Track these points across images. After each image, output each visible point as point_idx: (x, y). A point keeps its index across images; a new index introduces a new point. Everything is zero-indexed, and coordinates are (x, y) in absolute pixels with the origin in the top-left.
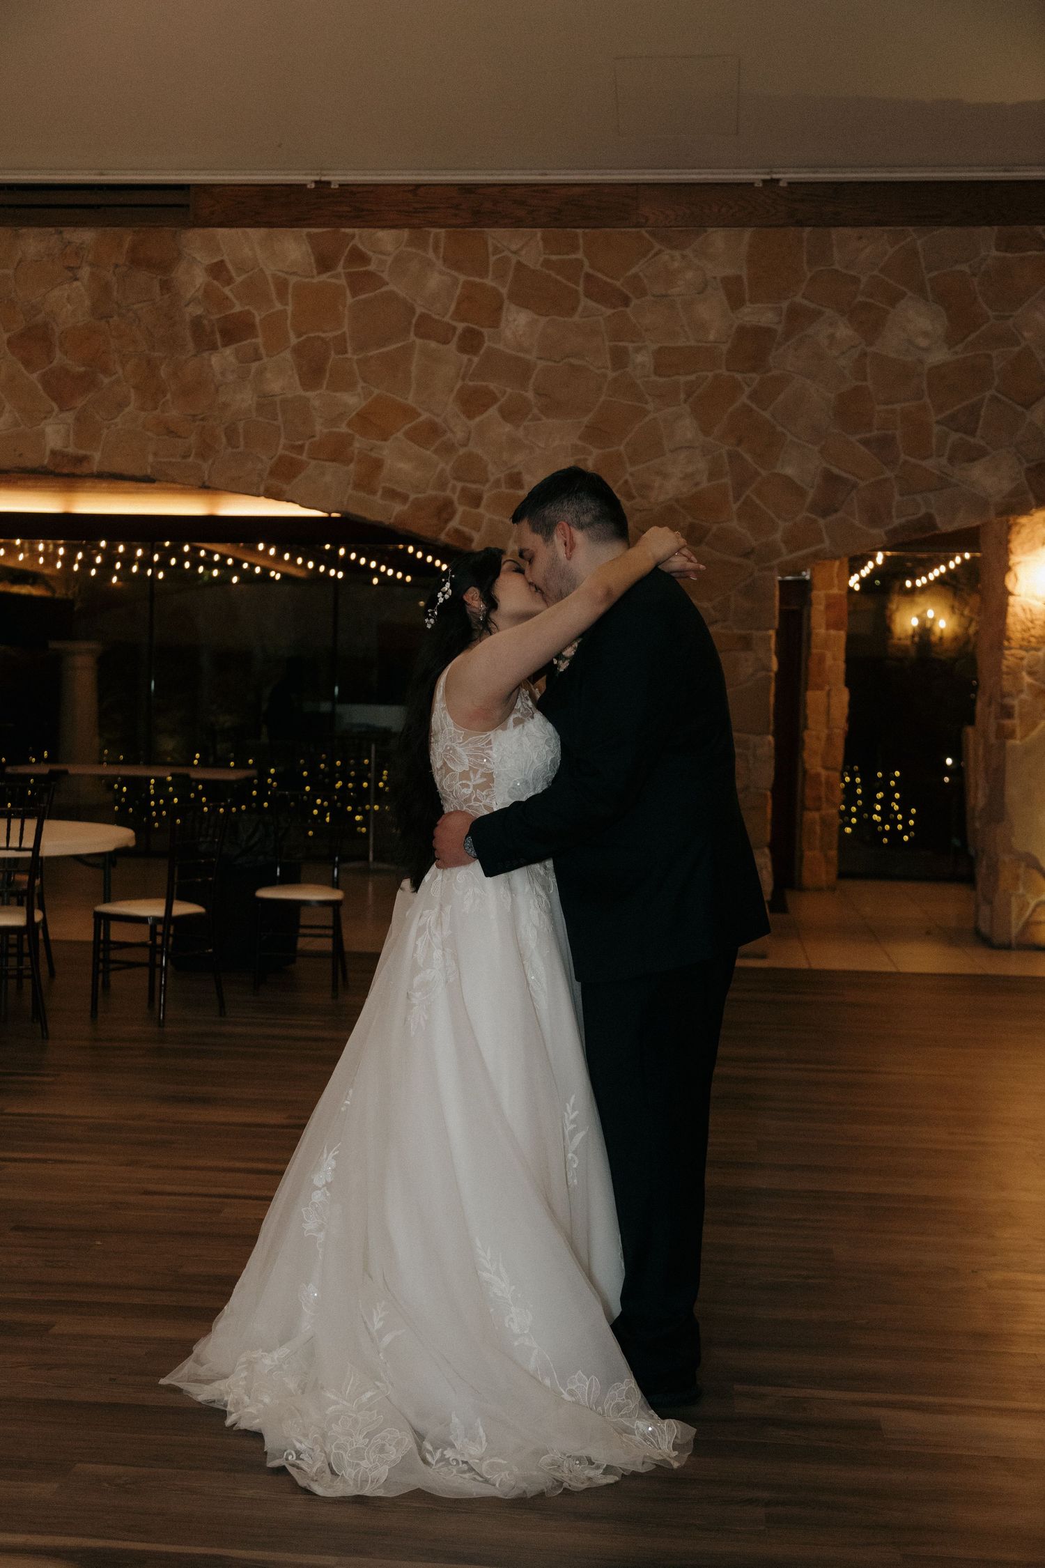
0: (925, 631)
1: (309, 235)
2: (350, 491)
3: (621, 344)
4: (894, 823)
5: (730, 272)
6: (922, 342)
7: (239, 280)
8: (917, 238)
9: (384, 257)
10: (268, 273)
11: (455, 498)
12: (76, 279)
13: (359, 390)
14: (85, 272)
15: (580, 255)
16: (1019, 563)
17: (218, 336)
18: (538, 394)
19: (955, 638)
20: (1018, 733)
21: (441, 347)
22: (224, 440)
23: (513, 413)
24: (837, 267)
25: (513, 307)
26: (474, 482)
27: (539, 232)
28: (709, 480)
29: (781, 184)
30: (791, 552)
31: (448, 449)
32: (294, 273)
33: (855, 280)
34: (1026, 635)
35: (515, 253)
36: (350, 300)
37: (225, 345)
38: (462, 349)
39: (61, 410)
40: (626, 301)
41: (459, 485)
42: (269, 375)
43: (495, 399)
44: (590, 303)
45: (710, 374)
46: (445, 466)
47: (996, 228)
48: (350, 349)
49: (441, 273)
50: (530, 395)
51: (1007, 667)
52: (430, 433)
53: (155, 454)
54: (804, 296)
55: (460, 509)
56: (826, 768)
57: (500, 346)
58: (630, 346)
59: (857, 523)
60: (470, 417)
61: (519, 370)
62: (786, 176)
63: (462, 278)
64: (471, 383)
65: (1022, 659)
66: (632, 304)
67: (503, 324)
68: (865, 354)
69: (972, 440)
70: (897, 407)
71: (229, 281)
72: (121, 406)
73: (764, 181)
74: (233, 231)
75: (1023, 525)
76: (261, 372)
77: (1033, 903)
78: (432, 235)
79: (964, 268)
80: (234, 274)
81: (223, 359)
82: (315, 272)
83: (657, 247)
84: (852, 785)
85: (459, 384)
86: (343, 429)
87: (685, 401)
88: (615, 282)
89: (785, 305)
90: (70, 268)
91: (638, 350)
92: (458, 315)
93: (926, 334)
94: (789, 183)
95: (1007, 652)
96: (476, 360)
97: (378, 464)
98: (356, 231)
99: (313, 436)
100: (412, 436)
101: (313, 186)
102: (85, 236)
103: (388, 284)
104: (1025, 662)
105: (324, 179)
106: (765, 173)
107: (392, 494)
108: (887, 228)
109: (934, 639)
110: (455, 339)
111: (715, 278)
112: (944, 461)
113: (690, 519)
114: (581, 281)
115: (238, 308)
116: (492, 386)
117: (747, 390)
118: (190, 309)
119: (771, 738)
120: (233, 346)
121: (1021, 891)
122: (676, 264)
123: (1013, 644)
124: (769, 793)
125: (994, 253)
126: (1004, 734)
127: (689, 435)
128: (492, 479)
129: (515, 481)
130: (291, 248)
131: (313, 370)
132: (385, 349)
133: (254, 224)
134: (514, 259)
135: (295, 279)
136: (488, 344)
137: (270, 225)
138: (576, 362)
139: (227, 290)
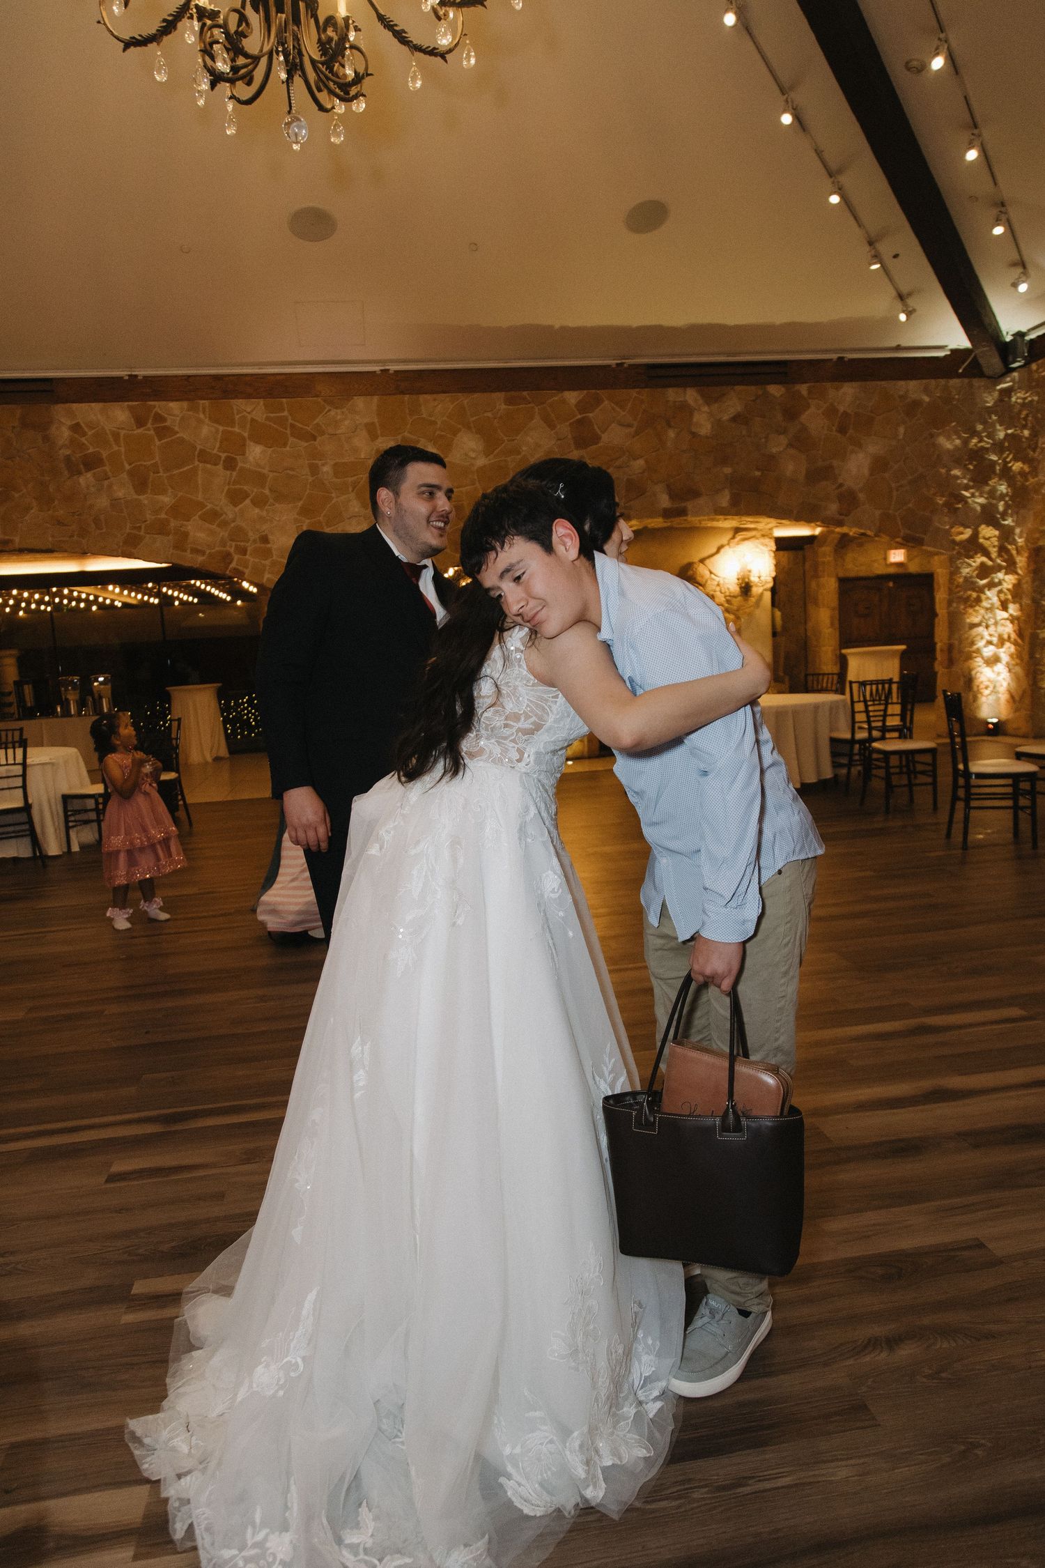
1: (128, 406)
2: (171, 551)
3: (314, 462)
5: (366, 420)
6: (473, 455)
7: (90, 433)
8: (466, 400)
9: (174, 418)
10: (106, 428)
11: (232, 550)
13: (170, 494)
17: (82, 466)
18: (271, 490)
21: (214, 467)
22: (93, 525)
23: (259, 502)
24: (424, 416)
25: (252, 443)
26: (241, 541)
27: (261, 402)
29: (391, 372)
31: (224, 524)
32: (122, 428)
33: (434, 423)
35: (249, 413)
36: (158, 443)
37: (86, 472)
38: (226, 468)
40: (314, 438)
41: (234, 544)
42: (115, 488)
43: (247, 496)
44: (295, 440)
46: (224, 534)
47: (503, 393)
48: (161, 471)
49: (208, 425)
50: (267, 492)
52: (213, 516)
53: (53, 536)
54: (409, 432)
55: (236, 557)
57: (247, 466)
58: (319, 463)
60: (235, 506)
61: (260, 479)
62: (393, 368)
63: (221, 428)
64: (233, 487)
66: (318, 440)
67: (247, 455)
71: (84, 434)
72: (28, 509)
73: (381, 370)
74: (83, 405)
76: (110, 486)
78: (200, 405)
79: (489, 414)
80: (86, 429)
81: (86, 480)
82: (135, 428)
83: (328, 408)
85: (227, 487)
86: (163, 516)
87: (352, 491)
88: (307, 428)
91: (323, 465)
92: (220, 449)
93: (474, 451)
94: (395, 371)
97: (186, 535)
98: (156, 403)
99: (145, 521)
100: (202, 518)
101: (127, 378)
103: (178, 433)
105: (133, 373)
106: (382, 366)
107: (196, 551)
108: (447, 394)
110: (222, 462)
111: (361, 424)
114: (289, 429)
115: (91, 450)
116: (245, 488)
118: (61, 452)
120: (92, 472)
122: (339, 417)
125: (503, 406)
127: (356, 510)
128: (252, 539)
129: (265, 539)
130: (119, 415)
131: (141, 482)
132: (181, 470)
133: (95, 401)
134: (249, 417)
135: (124, 431)
136: (240, 464)
137: (105, 401)
138: (291, 473)
139: (83, 440)
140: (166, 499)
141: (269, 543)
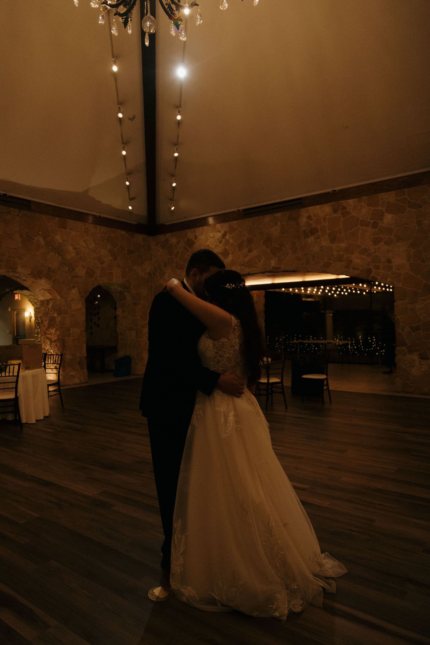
1: (331, 204)
3: (420, 219)
7: (314, 219)
9: (351, 207)
10: (321, 216)
11: (372, 268)
12: (277, 225)
13: (345, 242)
14: (279, 223)
15: (406, 196)
17: (310, 234)
18: (395, 236)
21: (367, 228)
22: (312, 259)
23: (388, 243)
25: (387, 214)
26: (378, 263)
27: (393, 192)
31: (370, 255)
32: (328, 215)
35: (387, 199)
36: (342, 219)
37: (312, 235)
38: (373, 228)
39: (275, 257)
40: (421, 206)
41: (373, 264)
42: (322, 242)
43: (383, 240)
44: (410, 209)
46: (369, 259)
48: (342, 232)
49: (366, 208)
50: (393, 237)
52: (365, 251)
53: (296, 265)
55: (374, 270)
57: (383, 225)
58: (423, 219)
60: (376, 245)
61: (389, 231)
63: (372, 208)
64: (376, 236)
66: (423, 207)
67: (384, 219)
71: (312, 220)
72: (288, 254)
74: (313, 207)
76: (320, 241)
78: (363, 199)
81: (311, 239)
82: (333, 214)
85: (373, 236)
86: (341, 253)
88: (417, 202)
90: (275, 223)
91: (425, 220)
92: (371, 218)
97: (351, 261)
98: (343, 201)
99: (334, 256)
100: (359, 253)
101: (332, 192)
102: (278, 215)
103: (351, 213)
105: (334, 189)
107: (355, 268)
110: (371, 225)
114: (407, 204)
115: (314, 226)
116: (381, 236)
118: (302, 228)
128: (382, 261)
129: (389, 261)
130: (327, 209)
131: (333, 239)
132: (352, 231)
133: (318, 204)
135: (328, 216)
136: (380, 225)
137: (321, 204)
138: (406, 226)
139: (311, 222)
140: (343, 245)
141: (391, 263)
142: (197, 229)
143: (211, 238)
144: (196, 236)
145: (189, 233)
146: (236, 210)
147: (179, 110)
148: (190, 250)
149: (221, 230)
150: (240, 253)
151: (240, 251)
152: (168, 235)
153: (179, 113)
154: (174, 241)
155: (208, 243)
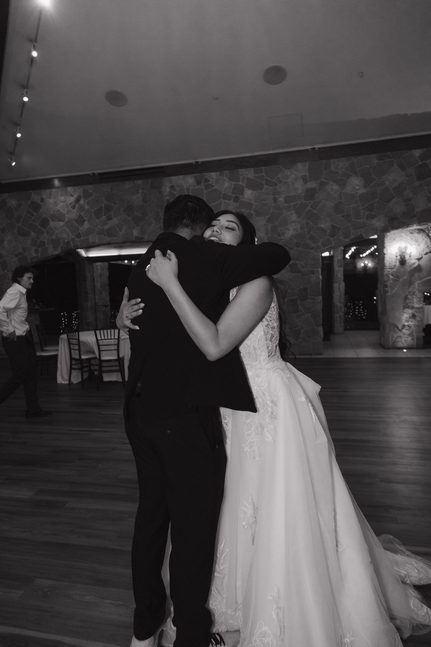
0: (365, 266)
1: (194, 176)
3: (275, 196)
4: (361, 314)
5: (303, 174)
6: (357, 188)
7: (178, 189)
8: (355, 160)
9: (213, 180)
10: (184, 186)
12: (138, 193)
14: (140, 191)
16: (387, 246)
18: (255, 211)
19: (373, 268)
20: (389, 292)
21: (229, 201)
24: (333, 170)
25: (247, 189)
27: (252, 169)
28: (301, 230)
29: (316, 149)
30: (324, 247)
32: (191, 186)
33: (338, 173)
34: (390, 265)
35: (246, 175)
36: (205, 191)
38: (234, 201)
39: (137, 226)
40: (276, 185)
44: (267, 186)
45: (300, 202)
47: (377, 154)
49: (228, 182)
50: (252, 212)
51: (386, 274)
54: (324, 179)
56: (339, 303)
57: (244, 200)
58: (278, 196)
59: (341, 238)
61: (249, 205)
62: (317, 146)
63: (233, 183)
65: (389, 271)
66: (278, 185)
67: (244, 195)
68: (341, 193)
69: (372, 213)
70: (351, 206)
71: (175, 190)
72: (151, 224)
73: (312, 149)
74: (176, 177)
75: (388, 236)
77: (395, 336)
78: (225, 173)
79: (368, 166)
80: (176, 188)
82: (196, 185)
83: (284, 169)
84: (350, 305)
87: (293, 209)
88: (273, 180)
89: (319, 182)
90: (137, 190)
91: (280, 197)
92: (233, 193)
93: (358, 185)
94: (318, 149)
95: (385, 270)
96: (238, 204)
98: (206, 174)
101: (195, 163)
102: (140, 182)
103: (214, 186)
104: (390, 272)
105: (196, 161)
106: (312, 146)
108: (345, 158)
109: (368, 268)
110: (233, 199)
111: (299, 176)
112: (365, 219)
113: (296, 241)
114: (264, 181)
116: (243, 210)
117: (310, 205)
118: (166, 198)
119: (321, 297)
121: (392, 333)
122: (289, 174)
123: (387, 268)
124: (321, 312)
125: (376, 161)
126: (385, 292)
127: (295, 219)
130: (190, 180)
132: (215, 203)
133: (181, 175)
134: (246, 176)
135: (191, 188)
136: (241, 199)
137: (184, 174)
138: (264, 202)
139: (175, 192)
142: (43, 190)
143: (62, 202)
144: (42, 198)
145: (33, 195)
146: (91, 173)
147: (34, 45)
148: (34, 213)
149: (73, 194)
150: (97, 220)
151: (98, 218)
152: (5, 196)
153: (35, 48)
154: (13, 202)
155: (58, 208)
